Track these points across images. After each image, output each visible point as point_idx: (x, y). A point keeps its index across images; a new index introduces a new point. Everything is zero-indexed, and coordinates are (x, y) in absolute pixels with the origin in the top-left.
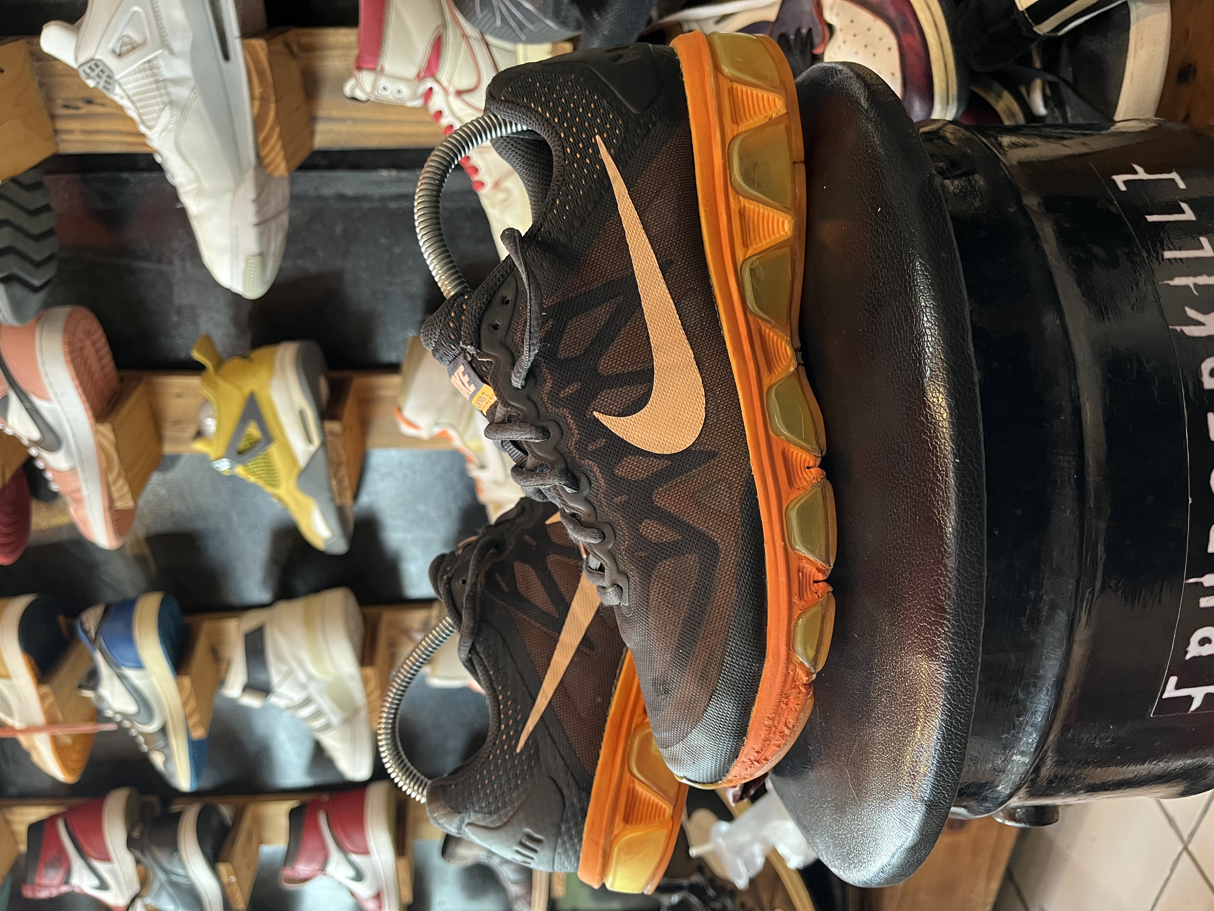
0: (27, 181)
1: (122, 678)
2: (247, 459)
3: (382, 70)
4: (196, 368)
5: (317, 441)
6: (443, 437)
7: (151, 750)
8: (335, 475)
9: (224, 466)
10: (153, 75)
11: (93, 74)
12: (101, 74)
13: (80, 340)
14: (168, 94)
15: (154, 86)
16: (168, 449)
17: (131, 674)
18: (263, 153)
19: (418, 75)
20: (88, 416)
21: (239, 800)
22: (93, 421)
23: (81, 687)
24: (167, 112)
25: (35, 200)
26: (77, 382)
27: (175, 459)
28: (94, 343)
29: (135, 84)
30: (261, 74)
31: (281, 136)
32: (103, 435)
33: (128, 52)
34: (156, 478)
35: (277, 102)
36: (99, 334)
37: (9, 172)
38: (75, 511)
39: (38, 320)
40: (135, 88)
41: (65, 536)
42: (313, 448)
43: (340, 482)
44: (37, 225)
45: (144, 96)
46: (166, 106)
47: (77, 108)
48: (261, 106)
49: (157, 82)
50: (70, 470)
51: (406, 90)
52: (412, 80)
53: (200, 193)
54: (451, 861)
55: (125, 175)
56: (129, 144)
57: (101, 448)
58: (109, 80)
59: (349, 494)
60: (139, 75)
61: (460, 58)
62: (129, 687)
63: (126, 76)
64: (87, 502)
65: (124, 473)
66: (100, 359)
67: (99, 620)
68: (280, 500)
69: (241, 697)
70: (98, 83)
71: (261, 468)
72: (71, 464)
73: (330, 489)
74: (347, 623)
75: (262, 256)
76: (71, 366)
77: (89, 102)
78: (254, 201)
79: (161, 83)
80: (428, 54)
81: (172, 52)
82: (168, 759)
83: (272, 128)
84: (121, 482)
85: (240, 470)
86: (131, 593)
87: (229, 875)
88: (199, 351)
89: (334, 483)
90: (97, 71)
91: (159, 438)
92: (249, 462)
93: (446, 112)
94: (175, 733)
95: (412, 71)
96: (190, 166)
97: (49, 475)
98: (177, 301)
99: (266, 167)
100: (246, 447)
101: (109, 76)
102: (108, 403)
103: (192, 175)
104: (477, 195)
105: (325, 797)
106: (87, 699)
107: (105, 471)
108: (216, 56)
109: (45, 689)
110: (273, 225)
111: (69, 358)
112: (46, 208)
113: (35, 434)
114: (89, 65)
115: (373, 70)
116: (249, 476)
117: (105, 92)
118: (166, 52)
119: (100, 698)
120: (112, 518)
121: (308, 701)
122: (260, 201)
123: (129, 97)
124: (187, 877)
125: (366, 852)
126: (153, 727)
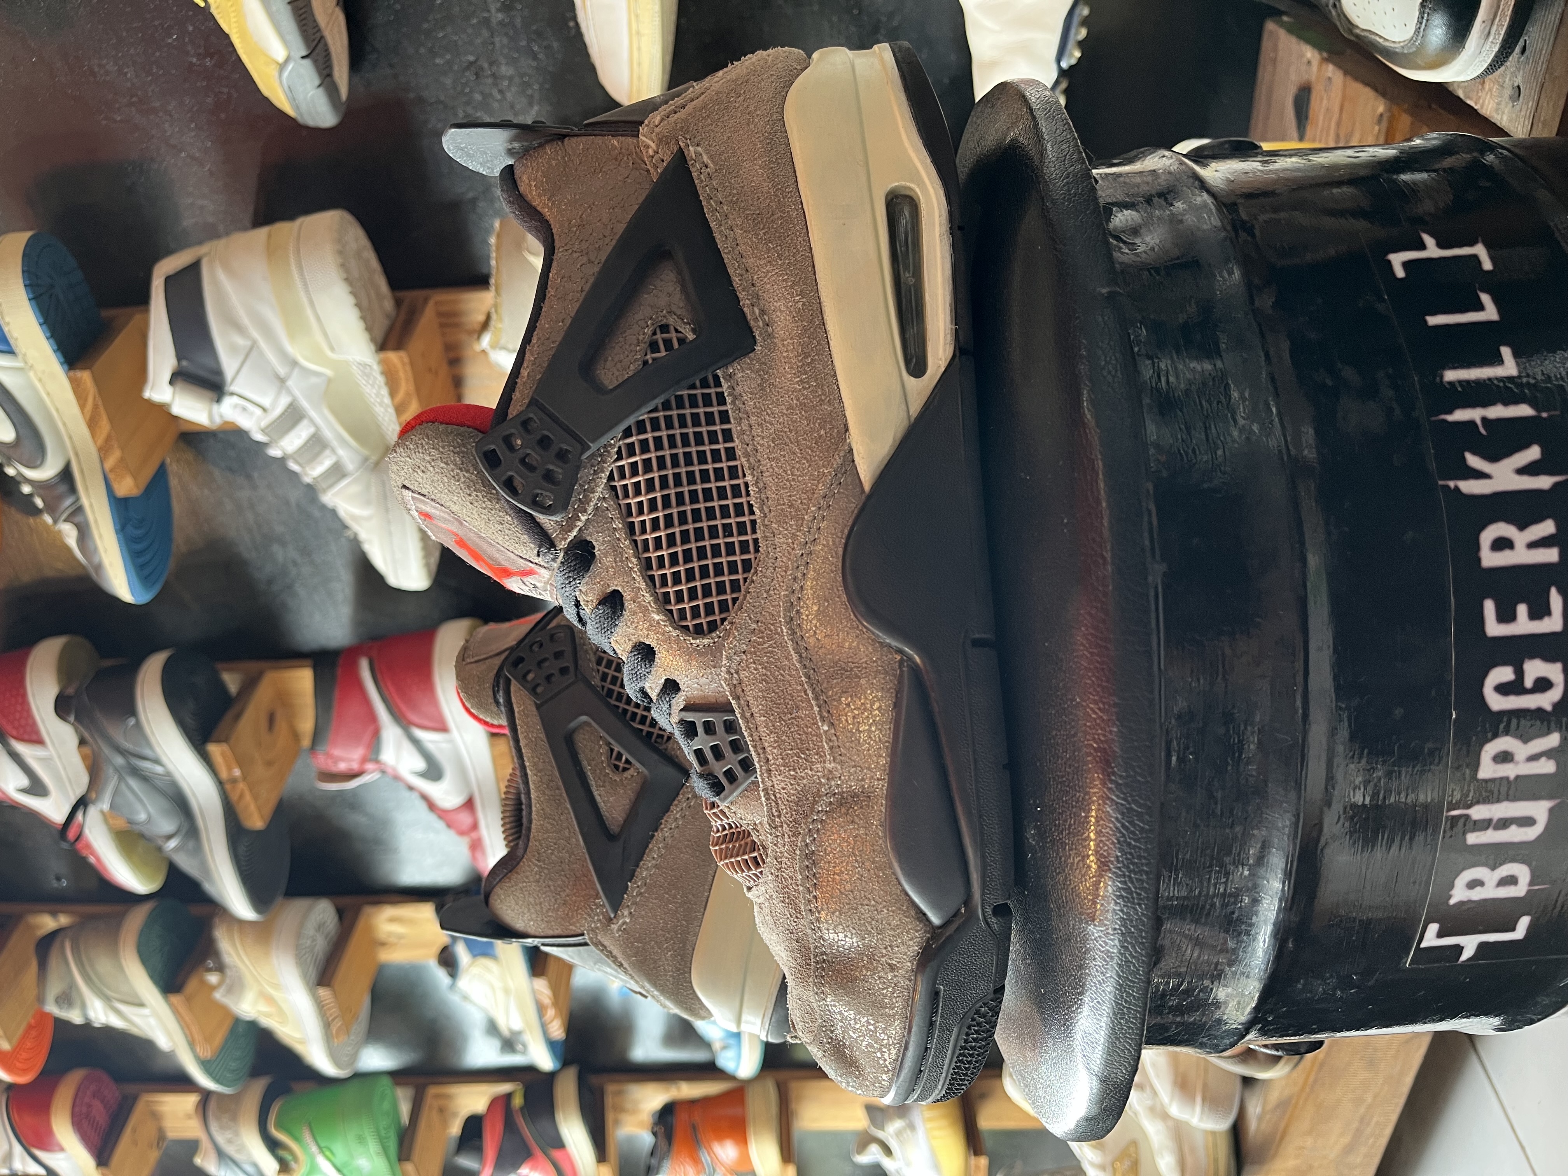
21: (249, 666)
69: (171, 399)
82: (84, 535)
87: (230, 769)
94: (87, 486)
121: (293, 414)
124: (157, 761)
125: (443, 728)
126: (47, 472)
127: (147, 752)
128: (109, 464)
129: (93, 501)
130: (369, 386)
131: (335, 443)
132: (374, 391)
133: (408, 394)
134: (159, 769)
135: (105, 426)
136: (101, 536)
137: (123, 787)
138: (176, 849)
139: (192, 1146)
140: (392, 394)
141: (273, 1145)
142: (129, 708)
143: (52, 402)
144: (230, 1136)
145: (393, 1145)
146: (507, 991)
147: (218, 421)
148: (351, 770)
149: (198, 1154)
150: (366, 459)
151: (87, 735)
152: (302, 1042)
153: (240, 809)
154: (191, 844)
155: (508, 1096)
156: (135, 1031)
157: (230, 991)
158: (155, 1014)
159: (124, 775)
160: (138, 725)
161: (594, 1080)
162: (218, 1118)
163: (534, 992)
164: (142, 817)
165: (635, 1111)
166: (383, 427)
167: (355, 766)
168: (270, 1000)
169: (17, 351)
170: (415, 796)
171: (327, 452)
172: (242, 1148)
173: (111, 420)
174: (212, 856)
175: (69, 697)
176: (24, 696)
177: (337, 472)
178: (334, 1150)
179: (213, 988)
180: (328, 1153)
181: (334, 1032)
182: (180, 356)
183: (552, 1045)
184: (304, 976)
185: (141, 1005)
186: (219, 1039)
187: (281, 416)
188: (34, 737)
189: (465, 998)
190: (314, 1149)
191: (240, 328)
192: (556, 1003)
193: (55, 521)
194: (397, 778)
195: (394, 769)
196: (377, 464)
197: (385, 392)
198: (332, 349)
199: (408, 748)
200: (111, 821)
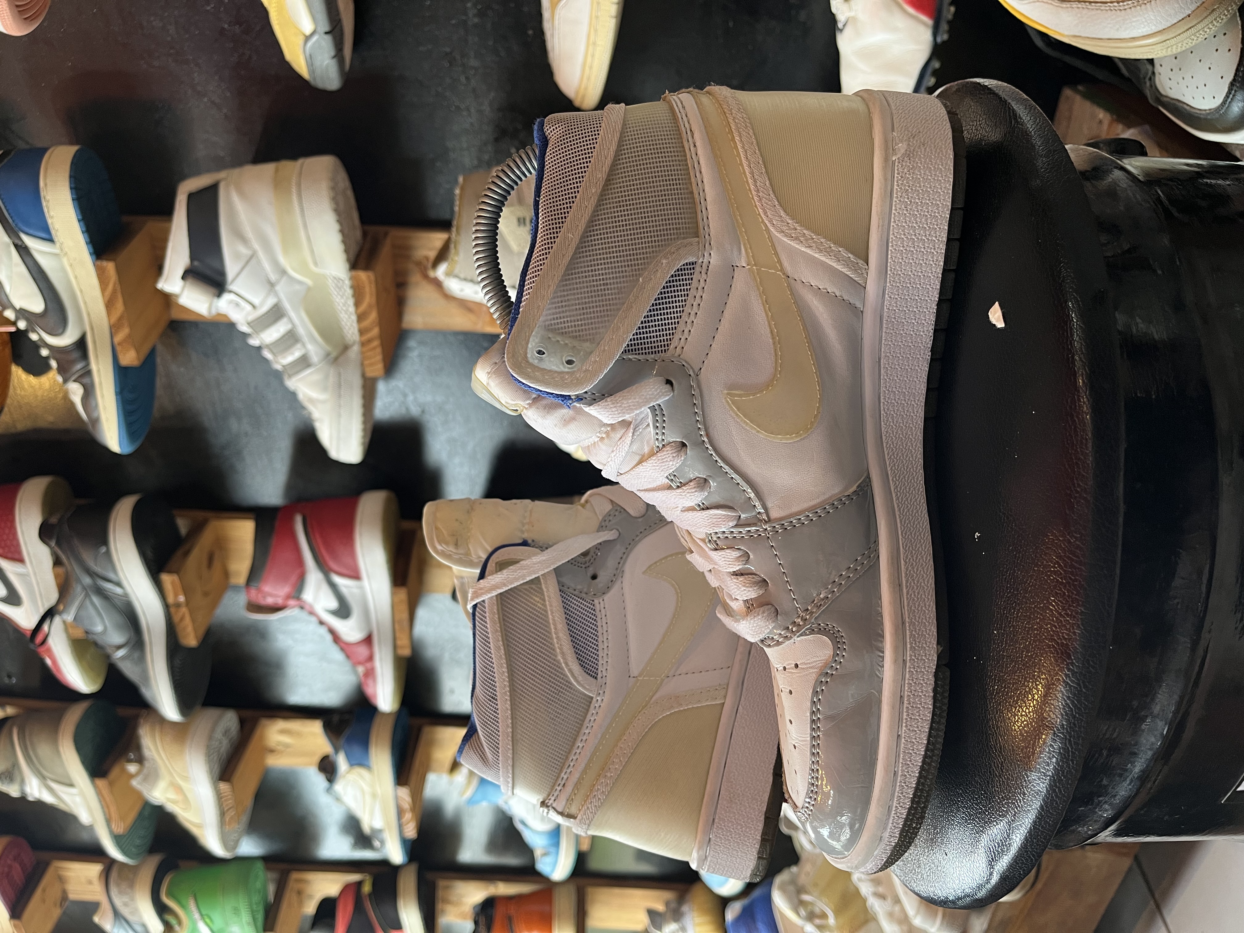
17: (35, 246)
69: (180, 291)
87: (176, 595)
94: (97, 355)
121: (276, 313)
124: (119, 584)
125: (356, 576)
126: (67, 339)
127: (111, 576)
128: (119, 338)
129: (101, 367)
130: (339, 297)
131: (306, 339)
132: (343, 301)
133: (370, 306)
134: (118, 590)
135: (120, 306)
136: (103, 396)
137: (88, 602)
138: (123, 658)
139: (94, 907)
140: (357, 304)
141: (161, 910)
142: (102, 538)
143: (78, 284)
144: (127, 900)
145: (260, 917)
146: (374, 796)
147: (214, 312)
148: (276, 604)
149: (97, 913)
150: (328, 355)
151: (63, 558)
152: (200, 826)
153: (179, 629)
154: (136, 655)
155: (359, 884)
156: (62, 806)
157: (146, 779)
158: (82, 794)
159: (90, 593)
160: (108, 554)
161: (429, 876)
162: (118, 885)
163: (397, 798)
164: (99, 628)
165: (458, 904)
166: (345, 331)
167: (280, 601)
168: (179, 789)
169: (56, 239)
170: (323, 631)
171: (299, 346)
172: (135, 911)
173: (125, 304)
174: (153, 666)
175: (53, 526)
176: (13, 521)
177: (304, 362)
178: (213, 917)
179: (132, 776)
180: (208, 920)
181: (227, 820)
182: (193, 257)
183: (405, 842)
184: (211, 771)
185: (71, 785)
186: (132, 817)
187: (266, 313)
188: (17, 556)
189: (338, 799)
190: (197, 916)
191: (244, 240)
192: (413, 809)
193: (65, 381)
194: (312, 613)
195: (311, 606)
196: (336, 359)
197: (351, 302)
198: (316, 264)
199: (326, 589)
200: (70, 630)
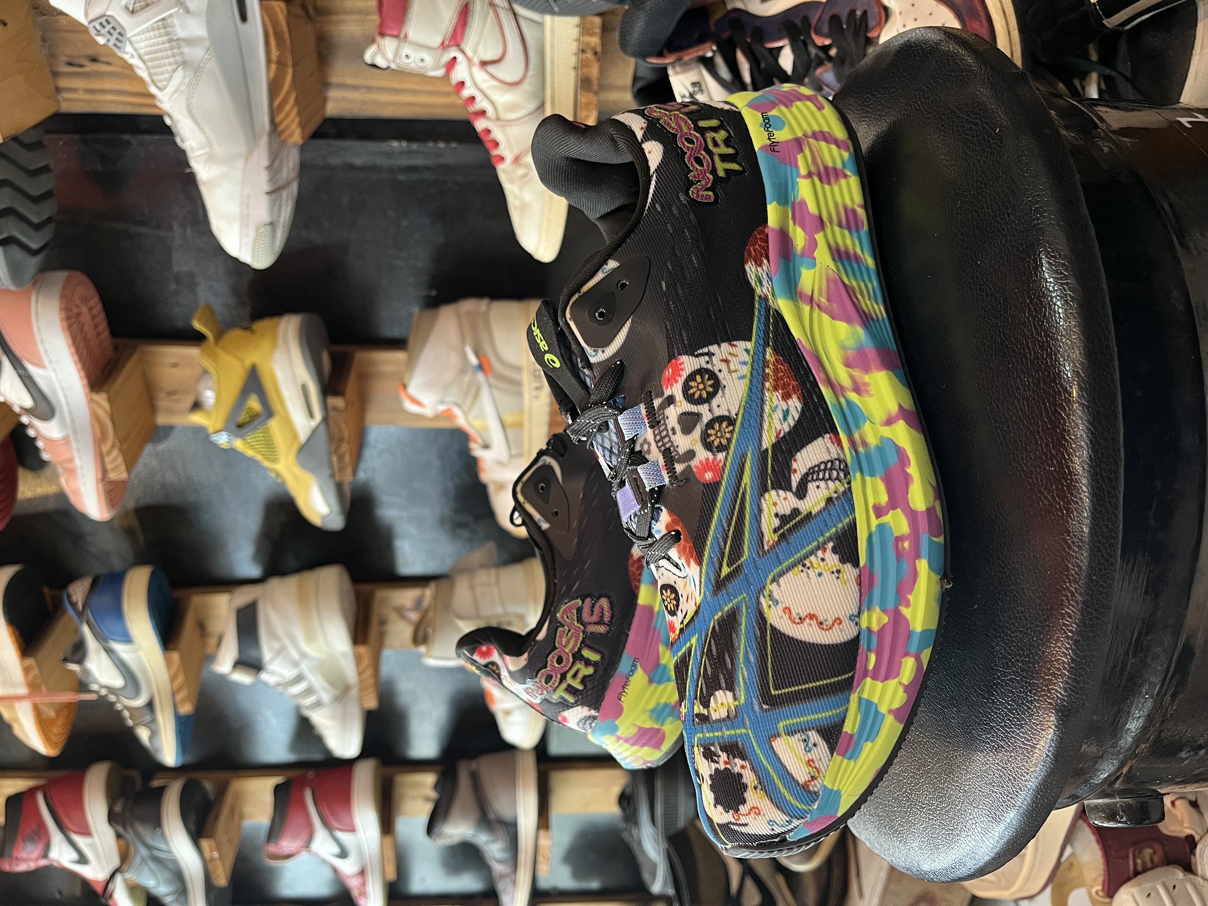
0: (27, 140)
1: (109, 651)
2: (247, 432)
3: (406, 36)
4: (197, 338)
5: (318, 416)
6: (448, 415)
7: (137, 725)
8: (336, 451)
9: (223, 440)
10: (167, 34)
11: (103, 31)
12: (112, 31)
13: (78, 307)
14: (182, 53)
15: (167, 45)
16: (162, 420)
17: (119, 648)
18: (278, 119)
19: (443, 43)
20: (84, 385)
21: (220, 776)
22: (87, 390)
23: (65, 660)
24: (180, 73)
25: (35, 160)
26: (73, 350)
27: (169, 429)
28: (90, 309)
29: (147, 42)
30: (279, 36)
31: (297, 102)
32: (99, 405)
33: (142, 9)
34: (149, 449)
35: (294, 66)
36: (95, 301)
37: (12, 131)
38: (66, 481)
39: (34, 284)
40: (146, 47)
41: (51, 506)
42: (314, 423)
43: (341, 458)
44: (36, 188)
45: (156, 55)
46: (178, 67)
47: (81, 66)
48: (278, 69)
49: (171, 41)
50: (62, 440)
51: (429, 60)
52: (436, 49)
53: (211, 158)
54: (437, 840)
55: (126, 137)
56: (133, 104)
57: (95, 417)
58: (120, 38)
59: (349, 470)
60: (152, 34)
61: (486, 28)
62: (116, 662)
63: (139, 34)
64: (79, 472)
65: (118, 444)
66: (96, 326)
67: (87, 592)
68: (278, 475)
69: (231, 673)
70: (108, 40)
71: (259, 442)
72: (64, 433)
73: (331, 465)
74: (342, 601)
75: (272, 224)
76: (67, 332)
77: (94, 60)
78: (267, 168)
79: (175, 42)
80: (454, 22)
81: (187, 11)
82: (154, 734)
83: (288, 93)
84: (115, 452)
85: (238, 444)
86: (118, 566)
87: (211, 851)
88: (200, 321)
89: (335, 459)
90: (108, 27)
91: (153, 409)
92: (249, 436)
93: (468, 83)
94: (162, 709)
95: (436, 40)
96: (201, 129)
97: (40, 444)
98: (176, 269)
99: (280, 134)
100: (246, 421)
101: (120, 34)
102: (103, 373)
103: (202, 139)
104: (494, 169)
105: (311, 774)
106: (72, 672)
107: (99, 441)
108: (233, 15)
109: (30, 661)
110: (285, 194)
111: (65, 325)
112: (45, 169)
113: (28, 403)
114: (99, 21)
115: (397, 36)
116: (247, 450)
117: (115, 50)
118: (181, 11)
119: (86, 672)
120: (105, 490)
121: (299, 679)
122: (273, 168)
123: (140, 57)
124: (169, 852)
125: (352, 829)
126: (140, 702)
127: (163, 846)
128: (179, 697)
129: (164, 717)
130: (344, 661)
131: (320, 691)
132: (347, 664)
134: (169, 857)
135: (180, 679)
136: (165, 736)
137: (145, 867)
142: (157, 822)
148: (290, 853)
150: (335, 696)
153: (213, 877)
154: (181, 898)
159: (147, 860)
160: (163, 834)
164: (152, 884)
167: (293, 851)
169: (134, 640)
170: (324, 866)
171: (315, 695)
173: (185, 677)
182: (240, 652)
187: (290, 679)
188: (86, 831)
191: (277, 638)
194: (317, 857)
196: (341, 699)
198: (328, 646)
